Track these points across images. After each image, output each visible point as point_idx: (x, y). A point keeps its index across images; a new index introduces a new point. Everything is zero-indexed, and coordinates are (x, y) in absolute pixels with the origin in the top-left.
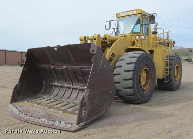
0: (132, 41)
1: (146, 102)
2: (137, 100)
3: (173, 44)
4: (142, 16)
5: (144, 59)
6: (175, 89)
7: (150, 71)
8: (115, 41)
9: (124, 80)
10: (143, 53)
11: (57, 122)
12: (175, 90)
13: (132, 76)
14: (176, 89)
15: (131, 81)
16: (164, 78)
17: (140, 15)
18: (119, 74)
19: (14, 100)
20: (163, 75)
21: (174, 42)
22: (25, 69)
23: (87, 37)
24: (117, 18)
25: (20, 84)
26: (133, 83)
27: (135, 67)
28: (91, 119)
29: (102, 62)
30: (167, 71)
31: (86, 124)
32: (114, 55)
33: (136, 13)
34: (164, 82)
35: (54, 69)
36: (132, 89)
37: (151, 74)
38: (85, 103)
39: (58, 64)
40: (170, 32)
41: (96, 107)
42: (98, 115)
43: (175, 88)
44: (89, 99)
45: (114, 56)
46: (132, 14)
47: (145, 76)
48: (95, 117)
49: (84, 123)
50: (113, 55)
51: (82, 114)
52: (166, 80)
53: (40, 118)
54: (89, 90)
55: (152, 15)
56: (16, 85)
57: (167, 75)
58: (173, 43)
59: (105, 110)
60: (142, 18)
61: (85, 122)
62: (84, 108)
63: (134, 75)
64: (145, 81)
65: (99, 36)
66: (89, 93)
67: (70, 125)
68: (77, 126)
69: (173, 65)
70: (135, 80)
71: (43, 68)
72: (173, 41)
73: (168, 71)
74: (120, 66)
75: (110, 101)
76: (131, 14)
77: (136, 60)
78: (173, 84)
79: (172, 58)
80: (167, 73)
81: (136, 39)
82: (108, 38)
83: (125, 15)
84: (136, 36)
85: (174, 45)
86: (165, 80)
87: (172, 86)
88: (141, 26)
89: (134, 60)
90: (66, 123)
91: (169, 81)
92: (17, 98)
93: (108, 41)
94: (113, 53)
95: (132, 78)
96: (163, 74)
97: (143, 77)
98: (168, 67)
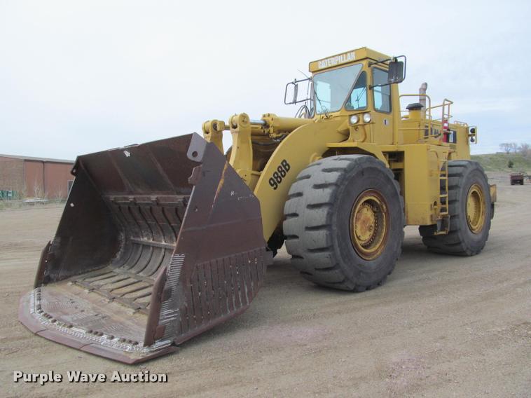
0: (342, 128)
1: (373, 288)
2: (344, 281)
3: (470, 135)
4: (370, 65)
5: (362, 173)
6: (469, 253)
7: (385, 207)
8: (290, 131)
9: (308, 229)
10: (359, 159)
11: (105, 337)
12: (471, 255)
13: (327, 218)
14: (473, 252)
15: (322, 233)
16: (435, 223)
17: (365, 63)
18: (295, 215)
19: (43, 279)
20: (432, 216)
21: (473, 131)
22: (72, 205)
24: (310, 75)
25: (59, 240)
26: (330, 237)
27: (334, 196)
28: (191, 332)
29: (222, 182)
30: (444, 206)
31: (173, 344)
32: (288, 165)
33: (354, 59)
34: (435, 234)
35: (136, 204)
36: (326, 254)
37: (387, 214)
38: (170, 290)
39: (140, 191)
40: (452, 103)
41: (207, 300)
42: (213, 322)
43: (468, 248)
44: (182, 279)
45: (287, 167)
46: (345, 61)
47: (369, 219)
48: (204, 326)
49: (169, 341)
50: (285, 167)
51: (161, 318)
52: (441, 230)
53: (71, 326)
54: (183, 256)
55: (396, 60)
56: (49, 244)
57: (444, 216)
58: (470, 133)
59: (235, 309)
60: (372, 70)
61: (172, 338)
62: (167, 303)
63: (330, 215)
64: (372, 233)
65: (244, 118)
66: (184, 263)
67: (129, 347)
68: (146, 350)
69: (461, 190)
70: (334, 228)
71: (115, 202)
72: (470, 129)
73: (447, 206)
74: (300, 194)
75: (252, 284)
76: (342, 62)
77: (337, 177)
78: (461, 239)
79: (459, 172)
80: (443, 210)
81: (350, 123)
82: (271, 123)
83: (330, 65)
84: (351, 116)
85: (474, 138)
86: (439, 228)
87: (459, 243)
88: (369, 91)
89: (333, 177)
90: (124, 340)
91: (449, 230)
92: (52, 276)
93: (271, 130)
94: (284, 161)
95: (324, 223)
96: (433, 212)
97: (364, 221)
98: (447, 195)
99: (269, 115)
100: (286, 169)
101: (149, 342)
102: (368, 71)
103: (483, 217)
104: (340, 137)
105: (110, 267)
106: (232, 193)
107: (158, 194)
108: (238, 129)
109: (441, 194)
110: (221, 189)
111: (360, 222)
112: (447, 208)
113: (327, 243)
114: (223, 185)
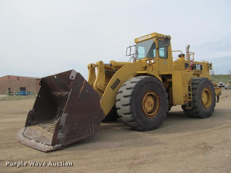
1: (153, 130)
2: (138, 127)
3: (209, 67)
4: (157, 39)
5: (146, 83)
6: (203, 117)
7: (158, 97)
8: (120, 67)
9: (124, 105)
10: (145, 78)
11: (40, 143)
12: (205, 118)
13: (130, 101)
14: (205, 116)
15: (128, 107)
16: (186, 104)
17: (155, 39)
18: (119, 100)
19: (28, 124)
20: (184, 101)
22: (40, 96)
23: (93, 65)
24: (135, 44)
25: (34, 109)
26: (131, 109)
27: (133, 92)
28: (70, 142)
29: (83, 87)
30: (190, 97)
31: (62, 146)
33: (151, 37)
34: (186, 108)
35: (61, 96)
36: (130, 115)
38: (62, 126)
39: (62, 91)
40: (194, 54)
41: (77, 131)
42: (79, 139)
43: (202, 115)
44: (66, 122)
46: (148, 38)
47: (151, 102)
48: (75, 140)
49: (61, 145)
50: (118, 81)
51: (58, 136)
52: (189, 107)
53: (31, 139)
54: (67, 114)
55: (167, 38)
56: (30, 111)
57: (191, 101)
58: (209, 66)
59: (88, 135)
60: (159, 43)
61: (62, 144)
62: (60, 131)
63: (131, 100)
64: (152, 107)
65: (101, 62)
66: (67, 116)
67: (47, 146)
68: (52, 147)
69: (198, 90)
70: (133, 105)
71: (55, 95)
72: (209, 64)
73: (191, 97)
74: (121, 92)
75: (96, 126)
76: (147, 39)
77: (135, 85)
78: (199, 111)
79: (197, 82)
80: (190, 98)
81: (147, 64)
82: (113, 64)
83: (142, 40)
84: (147, 60)
85: (211, 67)
86: (187, 106)
87: (198, 113)
88: (157, 50)
89: (133, 85)
90: (46, 144)
91: (192, 107)
92: (31, 123)
93: (113, 67)
94: (118, 79)
95: (129, 103)
96: (185, 99)
97: (148, 103)
98: (191, 92)
99: (112, 61)
100: (118, 82)
101: (53, 144)
102: (156, 42)
103: (211, 101)
104: (143, 69)
105: (54, 120)
106: (87, 91)
107: (67, 92)
108: (99, 67)
109: (189, 92)
110: (82, 90)
111: (146, 103)
112: (192, 98)
113: (130, 111)
114: (84, 88)
